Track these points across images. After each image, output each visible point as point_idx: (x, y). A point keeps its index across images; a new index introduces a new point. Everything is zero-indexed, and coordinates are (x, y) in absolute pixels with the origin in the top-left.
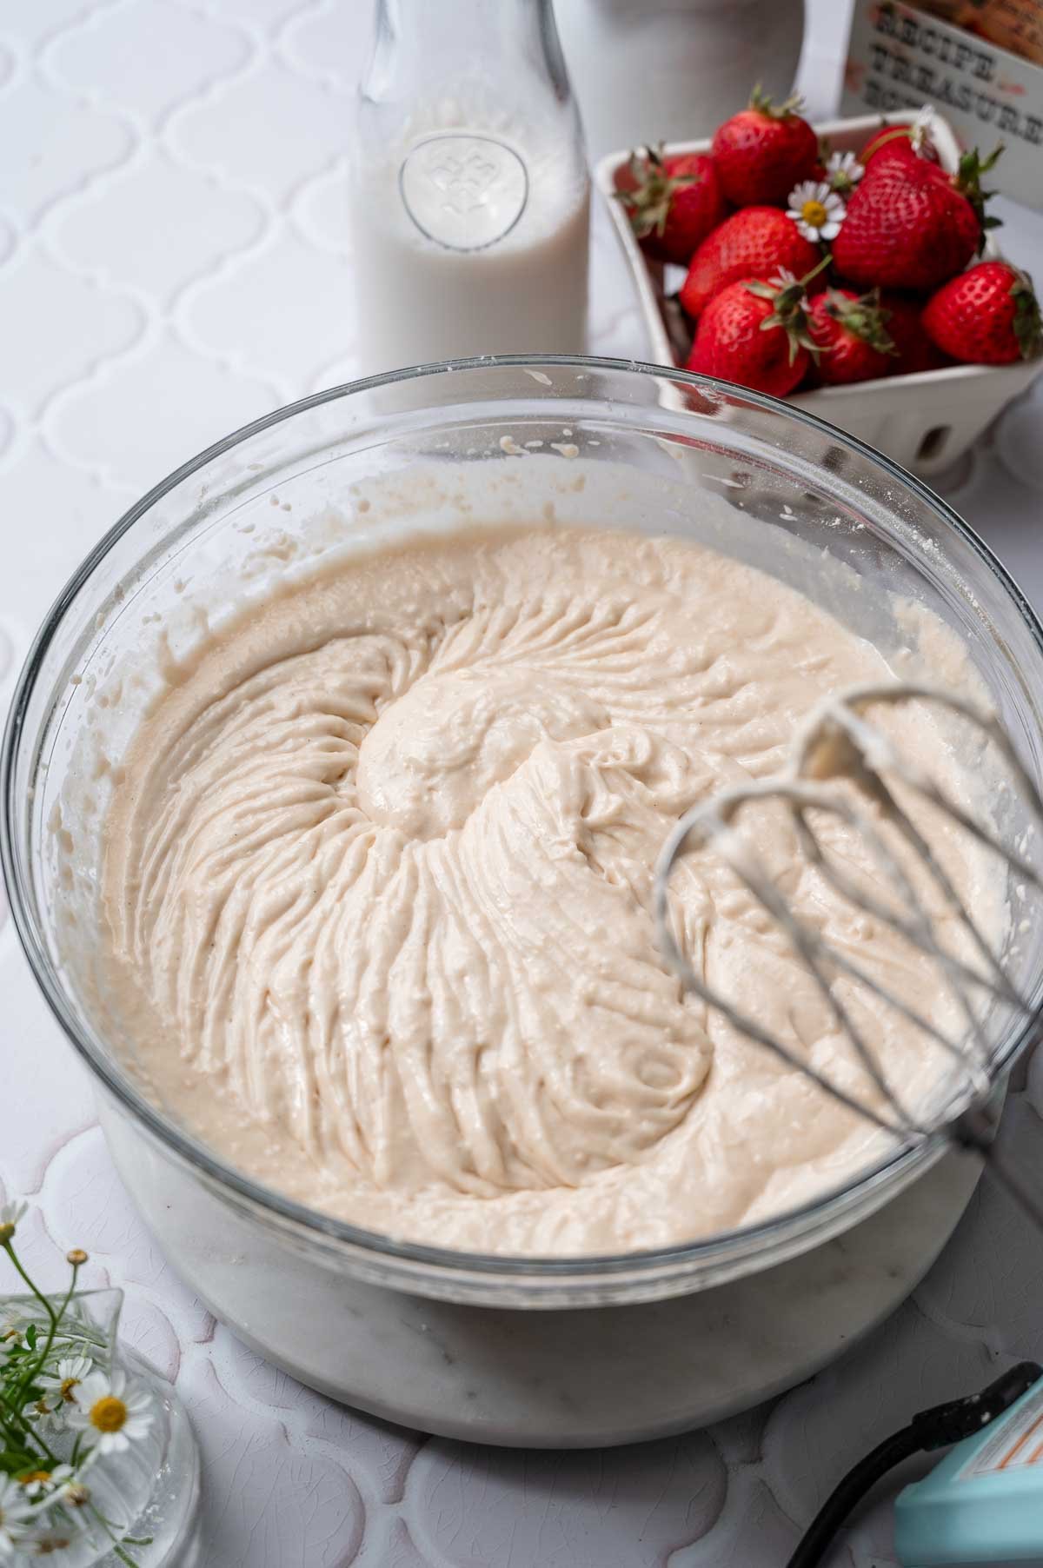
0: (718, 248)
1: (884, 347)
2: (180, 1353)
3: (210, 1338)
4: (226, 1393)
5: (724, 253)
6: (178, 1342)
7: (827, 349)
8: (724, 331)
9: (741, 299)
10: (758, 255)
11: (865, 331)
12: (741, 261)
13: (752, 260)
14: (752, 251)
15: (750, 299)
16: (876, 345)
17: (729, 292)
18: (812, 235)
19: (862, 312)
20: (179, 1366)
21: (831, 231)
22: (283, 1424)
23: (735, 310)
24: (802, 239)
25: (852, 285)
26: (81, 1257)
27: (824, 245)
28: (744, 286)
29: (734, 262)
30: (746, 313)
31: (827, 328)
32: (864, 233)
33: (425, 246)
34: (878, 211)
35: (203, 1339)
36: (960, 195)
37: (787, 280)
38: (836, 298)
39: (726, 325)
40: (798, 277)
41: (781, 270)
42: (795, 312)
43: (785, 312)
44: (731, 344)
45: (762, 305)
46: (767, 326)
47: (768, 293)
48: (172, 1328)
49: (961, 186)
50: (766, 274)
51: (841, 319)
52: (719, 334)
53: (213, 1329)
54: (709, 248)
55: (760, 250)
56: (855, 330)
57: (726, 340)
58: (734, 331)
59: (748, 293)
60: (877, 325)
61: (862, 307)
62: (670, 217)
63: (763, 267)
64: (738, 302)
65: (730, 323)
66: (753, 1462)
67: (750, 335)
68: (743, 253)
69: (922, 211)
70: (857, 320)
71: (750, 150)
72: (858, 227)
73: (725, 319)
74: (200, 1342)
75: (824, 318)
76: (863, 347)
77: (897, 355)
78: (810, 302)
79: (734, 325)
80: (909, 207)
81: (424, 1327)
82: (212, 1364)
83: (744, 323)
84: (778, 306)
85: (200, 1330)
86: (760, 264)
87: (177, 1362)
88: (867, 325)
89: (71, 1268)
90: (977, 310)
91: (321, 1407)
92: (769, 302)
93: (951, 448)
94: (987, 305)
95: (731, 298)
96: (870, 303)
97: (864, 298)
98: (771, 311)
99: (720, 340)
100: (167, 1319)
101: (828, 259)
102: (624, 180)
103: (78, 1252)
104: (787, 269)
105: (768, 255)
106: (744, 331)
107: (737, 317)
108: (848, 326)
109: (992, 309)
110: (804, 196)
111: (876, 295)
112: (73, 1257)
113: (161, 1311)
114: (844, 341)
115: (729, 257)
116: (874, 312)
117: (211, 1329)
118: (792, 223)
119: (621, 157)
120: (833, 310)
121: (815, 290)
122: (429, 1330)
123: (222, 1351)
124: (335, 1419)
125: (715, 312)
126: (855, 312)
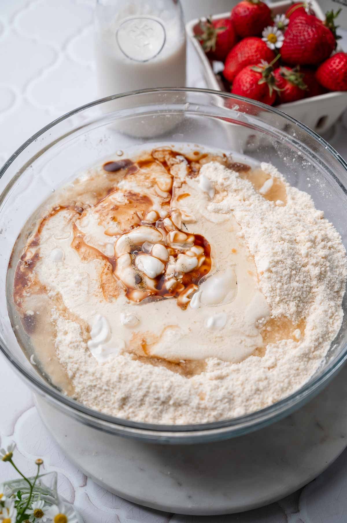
0: (237, 54)
1: (303, 87)
2: (74, 491)
3: (85, 485)
4: (94, 505)
5: (239, 56)
6: (73, 487)
7: (283, 90)
8: (244, 85)
9: (250, 73)
10: (252, 56)
11: (296, 82)
12: (246, 58)
13: (251, 58)
14: (250, 54)
15: (252, 73)
16: (301, 87)
17: (244, 70)
18: (272, 46)
19: (294, 75)
20: (74, 496)
21: (279, 45)
22: (117, 515)
23: (248, 77)
24: (269, 49)
25: (290, 65)
26: (41, 462)
27: (277, 50)
28: (250, 68)
29: (244, 59)
30: (252, 78)
31: (281, 82)
32: (292, 45)
33: (128, 61)
34: (297, 36)
35: (83, 485)
36: (327, 28)
37: (265, 65)
38: (283, 70)
39: (245, 83)
40: (269, 63)
41: (262, 61)
42: (270, 77)
43: (267, 77)
44: (247, 90)
45: (258, 75)
46: (261, 82)
47: (259, 70)
48: (70, 482)
49: (327, 24)
50: (257, 62)
51: (286, 78)
52: (242, 87)
53: (86, 481)
54: (233, 55)
55: (254, 54)
56: (292, 82)
57: (245, 89)
58: (248, 85)
59: (251, 71)
60: (300, 80)
61: (294, 73)
62: (217, 43)
63: (255, 60)
64: (248, 74)
65: (246, 82)
66: (296, 512)
67: (254, 87)
68: (247, 55)
69: (314, 35)
70: (293, 78)
71: (246, 16)
72: (290, 43)
73: (244, 81)
74: (81, 487)
75: (279, 78)
76: (296, 88)
77: (308, 90)
78: (275, 73)
79: (248, 83)
80: (309, 34)
81: (169, 473)
82: (87, 494)
83: (251, 82)
84: (264, 75)
85: (81, 483)
86: (253, 59)
88: (296, 80)
89: (37, 466)
90: (338, 71)
91: (131, 507)
92: (260, 73)
93: (328, 124)
94: (341, 69)
95: (245, 73)
96: (296, 71)
97: (294, 69)
98: (261, 77)
99: (243, 89)
100: (68, 479)
101: (279, 56)
102: (197, 30)
103: (39, 460)
104: (265, 60)
105: (256, 56)
106: (252, 85)
107: (248, 80)
108: (290, 80)
109: (343, 70)
110: (268, 32)
111: (298, 68)
112: (37, 462)
113: (65, 476)
114: (288, 86)
115: (241, 57)
116: (298, 74)
117: (85, 481)
118: (264, 43)
119: (195, 22)
120: (283, 75)
121: (275, 67)
122: (170, 474)
123: (90, 489)
124: (136, 511)
125: (239, 79)
126: (291, 75)
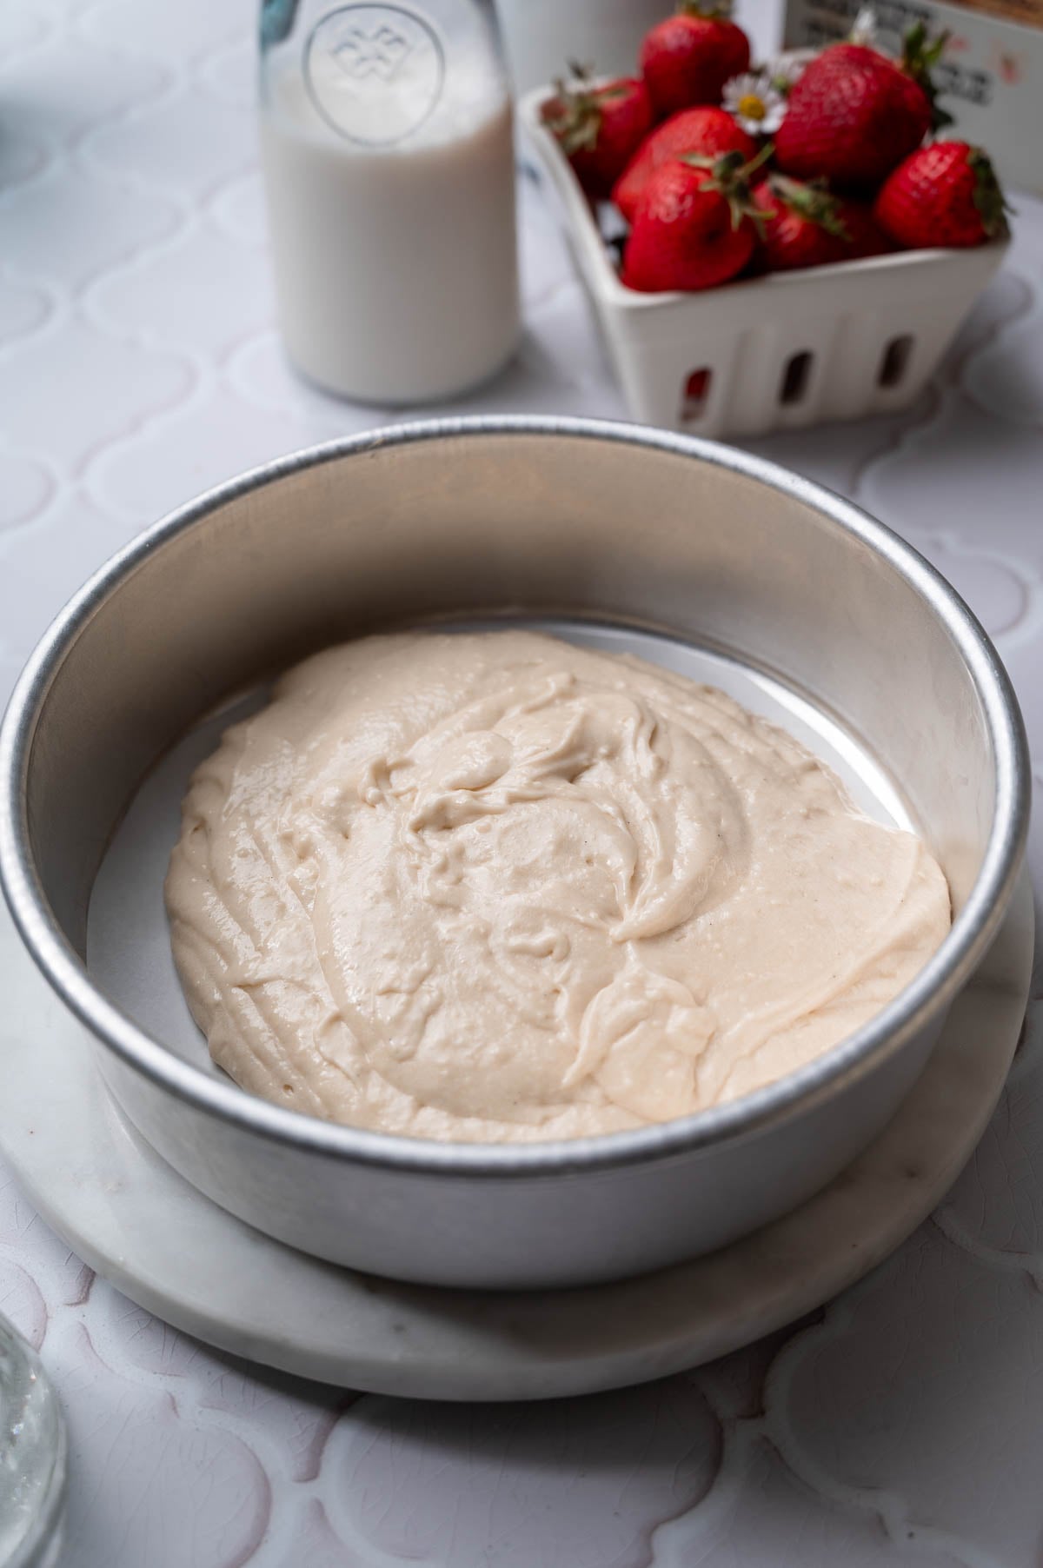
1: (834, 225)
2: (47, 1317)
3: (85, 1298)
4: (101, 1361)
6: (45, 1305)
8: (660, 202)
11: (813, 210)
15: (686, 171)
16: (826, 224)
18: (751, 127)
20: (45, 1332)
21: (772, 123)
22: (170, 1394)
23: (671, 182)
24: (740, 132)
25: (799, 174)
27: (764, 138)
30: (683, 183)
32: (804, 119)
34: (820, 94)
35: (76, 1301)
36: (909, 78)
38: (780, 183)
39: (662, 199)
43: (724, 179)
44: (669, 215)
45: (700, 173)
46: (706, 188)
47: (705, 163)
48: (38, 1289)
49: (908, 67)
51: (788, 201)
52: (655, 208)
53: (88, 1289)
56: (803, 209)
57: (662, 211)
58: (671, 201)
61: (808, 190)
62: (601, 136)
64: (674, 175)
65: (667, 193)
66: (753, 1416)
67: (688, 202)
69: (868, 87)
70: (805, 200)
71: (681, 49)
72: (802, 115)
73: (662, 193)
74: (72, 1305)
76: (813, 227)
77: (848, 236)
79: (672, 195)
80: (854, 86)
82: (85, 1329)
83: (681, 192)
84: (716, 174)
85: (72, 1288)
87: (42, 1331)
88: (814, 204)
90: (933, 183)
91: (218, 1372)
92: (707, 170)
94: (943, 176)
95: (666, 174)
96: (817, 188)
98: (709, 178)
99: (656, 212)
100: (33, 1280)
101: (769, 151)
106: (681, 200)
107: (673, 187)
108: (796, 205)
109: (950, 180)
111: (823, 181)
113: (25, 1272)
114: (792, 221)
116: (822, 193)
117: (85, 1289)
118: (729, 116)
120: (778, 193)
123: (99, 1314)
124: (235, 1385)
125: (650, 189)
126: (801, 193)
